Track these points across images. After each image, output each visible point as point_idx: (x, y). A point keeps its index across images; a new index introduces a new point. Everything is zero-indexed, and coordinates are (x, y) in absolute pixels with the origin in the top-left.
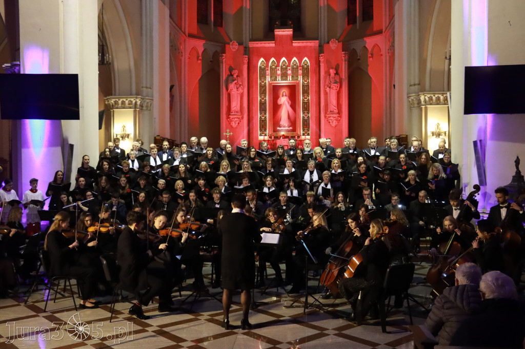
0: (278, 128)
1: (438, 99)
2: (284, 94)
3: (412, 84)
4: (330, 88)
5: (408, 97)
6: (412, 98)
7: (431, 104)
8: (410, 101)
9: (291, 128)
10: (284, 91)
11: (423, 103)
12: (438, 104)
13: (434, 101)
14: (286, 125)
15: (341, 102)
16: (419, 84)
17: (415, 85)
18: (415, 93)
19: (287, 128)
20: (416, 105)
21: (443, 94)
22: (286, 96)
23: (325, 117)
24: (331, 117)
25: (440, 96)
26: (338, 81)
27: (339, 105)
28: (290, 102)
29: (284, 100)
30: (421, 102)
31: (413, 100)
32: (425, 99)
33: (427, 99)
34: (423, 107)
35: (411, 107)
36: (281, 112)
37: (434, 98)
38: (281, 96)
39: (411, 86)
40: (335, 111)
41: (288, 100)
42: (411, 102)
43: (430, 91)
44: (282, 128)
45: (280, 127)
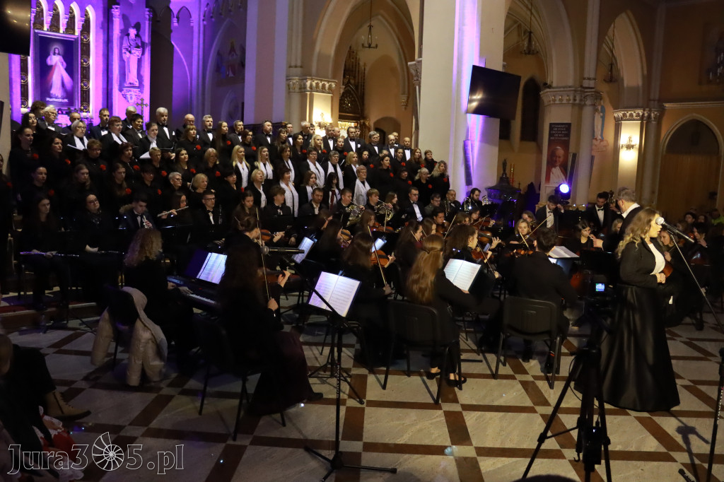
0: (48, 99)
1: (324, 85)
2: (57, 51)
3: (293, 64)
4: (130, 52)
5: (288, 79)
6: (294, 81)
7: (317, 91)
8: (289, 85)
9: (66, 100)
10: (57, 47)
11: (308, 89)
12: (323, 92)
13: (327, 88)
14: (60, 96)
15: (142, 73)
16: (301, 67)
17: (296, 67)
18: (297, 76)
19: (60, 100)
20: (297, 90)
21: (328, 82)
22: (59, 54)
23: (121, 90)
24: (130, 91)
25: (326, 83)
26: (140, 45)
27: (140, 77)
28: (65, 64)
29: (56, 60)
30: (305, 88)
31: (294, 84)
32: (311, 85)
33: (314, 84)
34: (308, 93)
35: (289, 92)
36: (52, 77)
37: (320, 85)
38: (52, 53)
39: (290, 67)
40: (135, 83)
41: (63, 60)
42: (292, 86)
43: (317, 76)
44: (54, 100)
45: (51, 98)
